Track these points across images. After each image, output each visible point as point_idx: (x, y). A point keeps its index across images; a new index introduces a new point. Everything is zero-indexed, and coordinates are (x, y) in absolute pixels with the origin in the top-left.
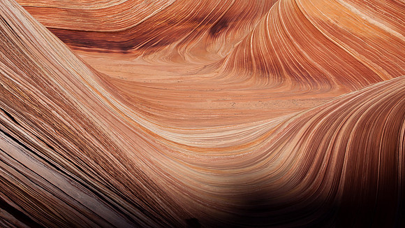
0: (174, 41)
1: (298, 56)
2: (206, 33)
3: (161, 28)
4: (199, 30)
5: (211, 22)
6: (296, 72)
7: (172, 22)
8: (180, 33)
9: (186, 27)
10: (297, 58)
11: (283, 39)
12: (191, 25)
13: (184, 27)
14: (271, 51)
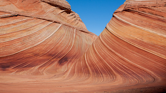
0: (37, 65)
1: (122, 61)
2: (56, 63)
3: (30, 57)
4: (52, 60)
5: (59, 57)
6: (123, 71)
7: (36, 55)
8: (41, 61)
9: (45, 58)
10: (121, 62)
11: (108, 53)
12: (48, 58)
13: (43, 58)
14: (101, 60)
